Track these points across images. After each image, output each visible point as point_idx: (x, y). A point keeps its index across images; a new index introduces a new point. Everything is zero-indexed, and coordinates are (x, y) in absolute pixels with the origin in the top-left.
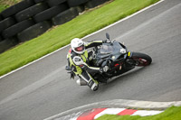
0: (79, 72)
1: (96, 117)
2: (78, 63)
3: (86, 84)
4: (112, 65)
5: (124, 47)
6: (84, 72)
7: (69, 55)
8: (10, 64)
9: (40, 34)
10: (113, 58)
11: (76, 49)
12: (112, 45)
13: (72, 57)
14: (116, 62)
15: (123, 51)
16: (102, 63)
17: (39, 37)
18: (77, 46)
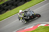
0: (21, 19)
1: (38, 26)
2: (21, 16)
3: (23, 22)
4: (30, 17)
5: (33, 12)
6: (23, 19)
7: (19, 14)
8: (15, 12)
9: (23, 4)
10: (31, 15)
11: (21, 13)
12: (30, 12)
13: (20, 15)
14: (31, 16)
15: (33, 13)
16: (28, 16)
17: (23, 5)
18: (21, 12)
